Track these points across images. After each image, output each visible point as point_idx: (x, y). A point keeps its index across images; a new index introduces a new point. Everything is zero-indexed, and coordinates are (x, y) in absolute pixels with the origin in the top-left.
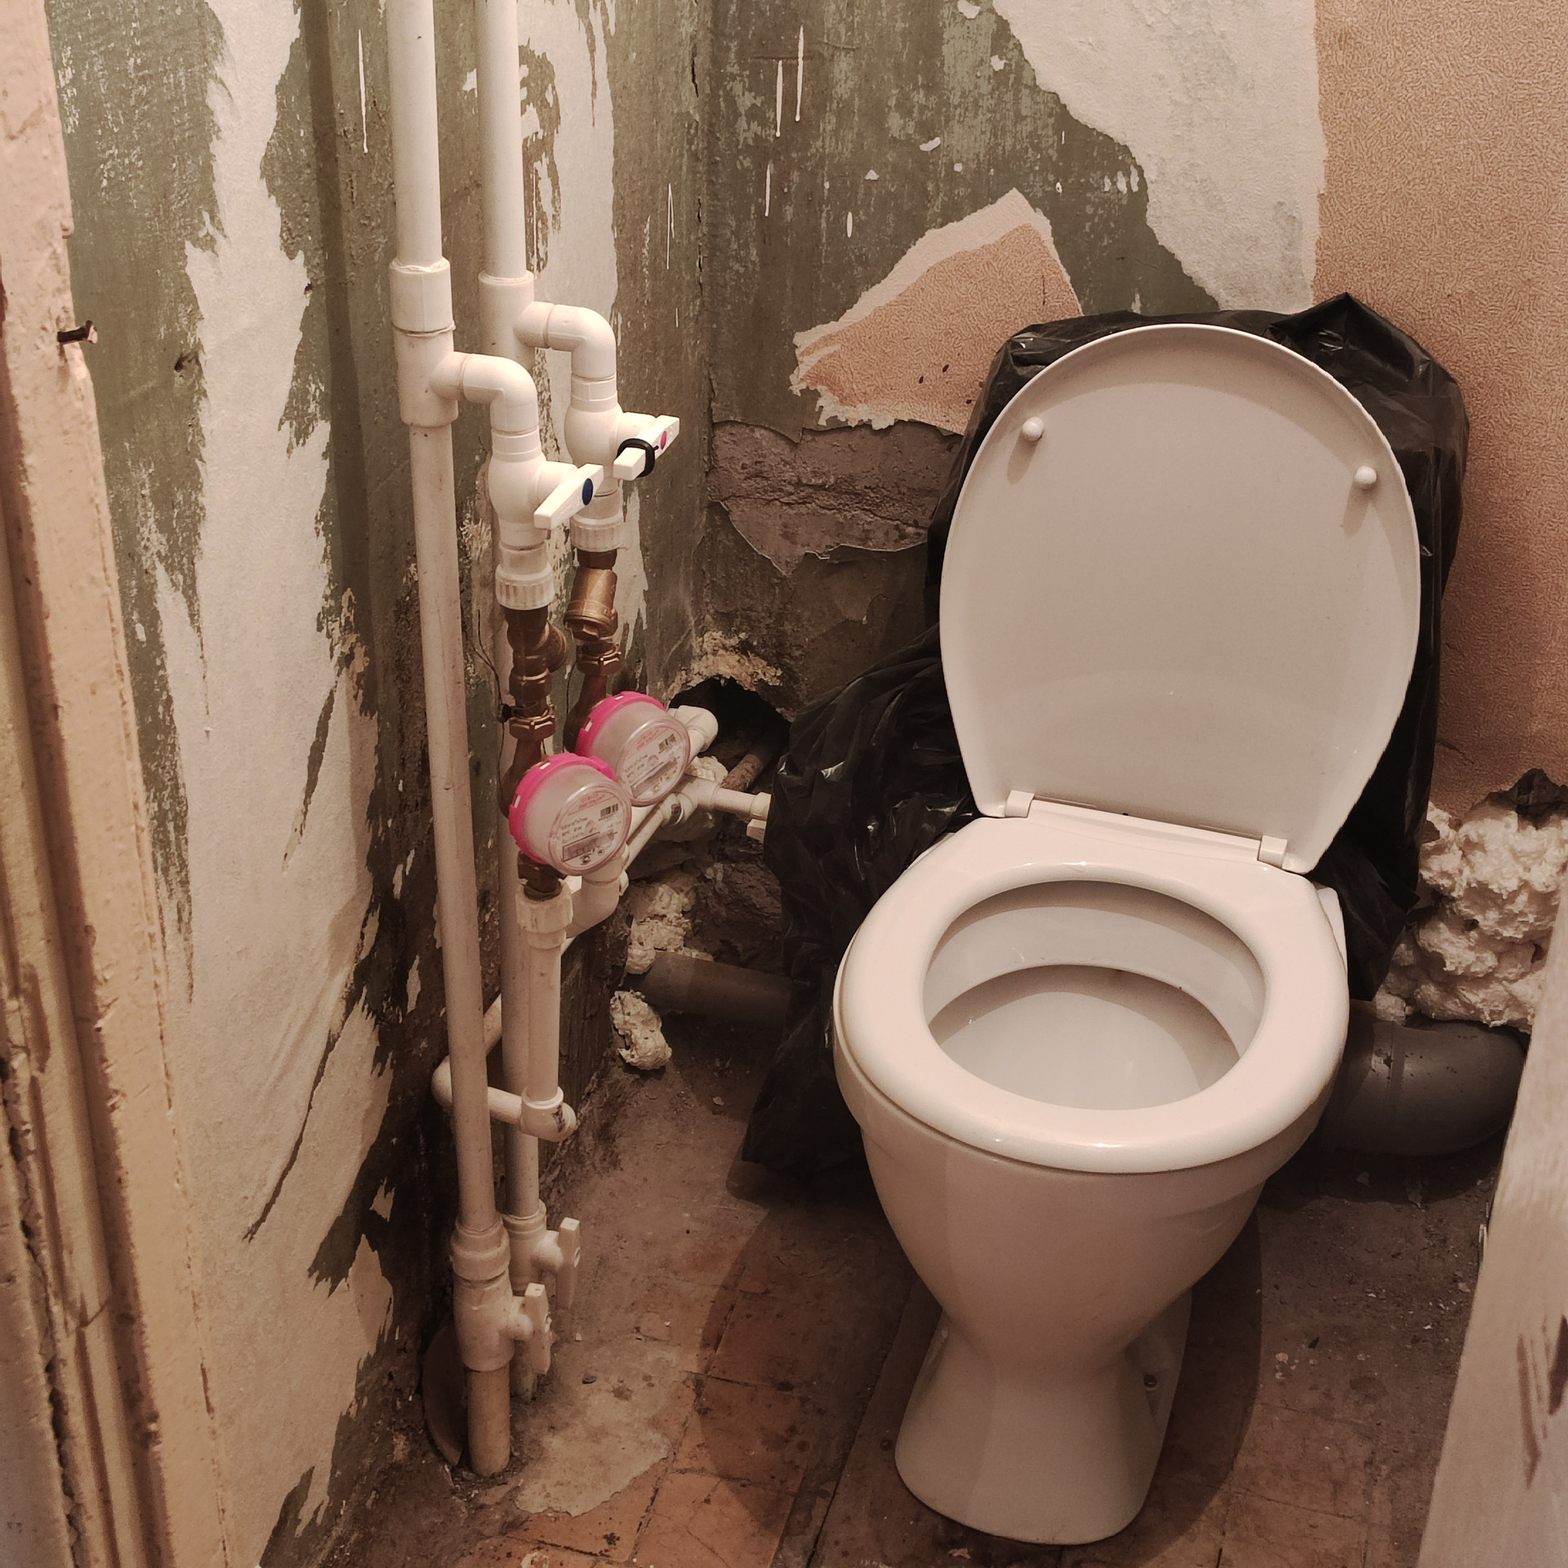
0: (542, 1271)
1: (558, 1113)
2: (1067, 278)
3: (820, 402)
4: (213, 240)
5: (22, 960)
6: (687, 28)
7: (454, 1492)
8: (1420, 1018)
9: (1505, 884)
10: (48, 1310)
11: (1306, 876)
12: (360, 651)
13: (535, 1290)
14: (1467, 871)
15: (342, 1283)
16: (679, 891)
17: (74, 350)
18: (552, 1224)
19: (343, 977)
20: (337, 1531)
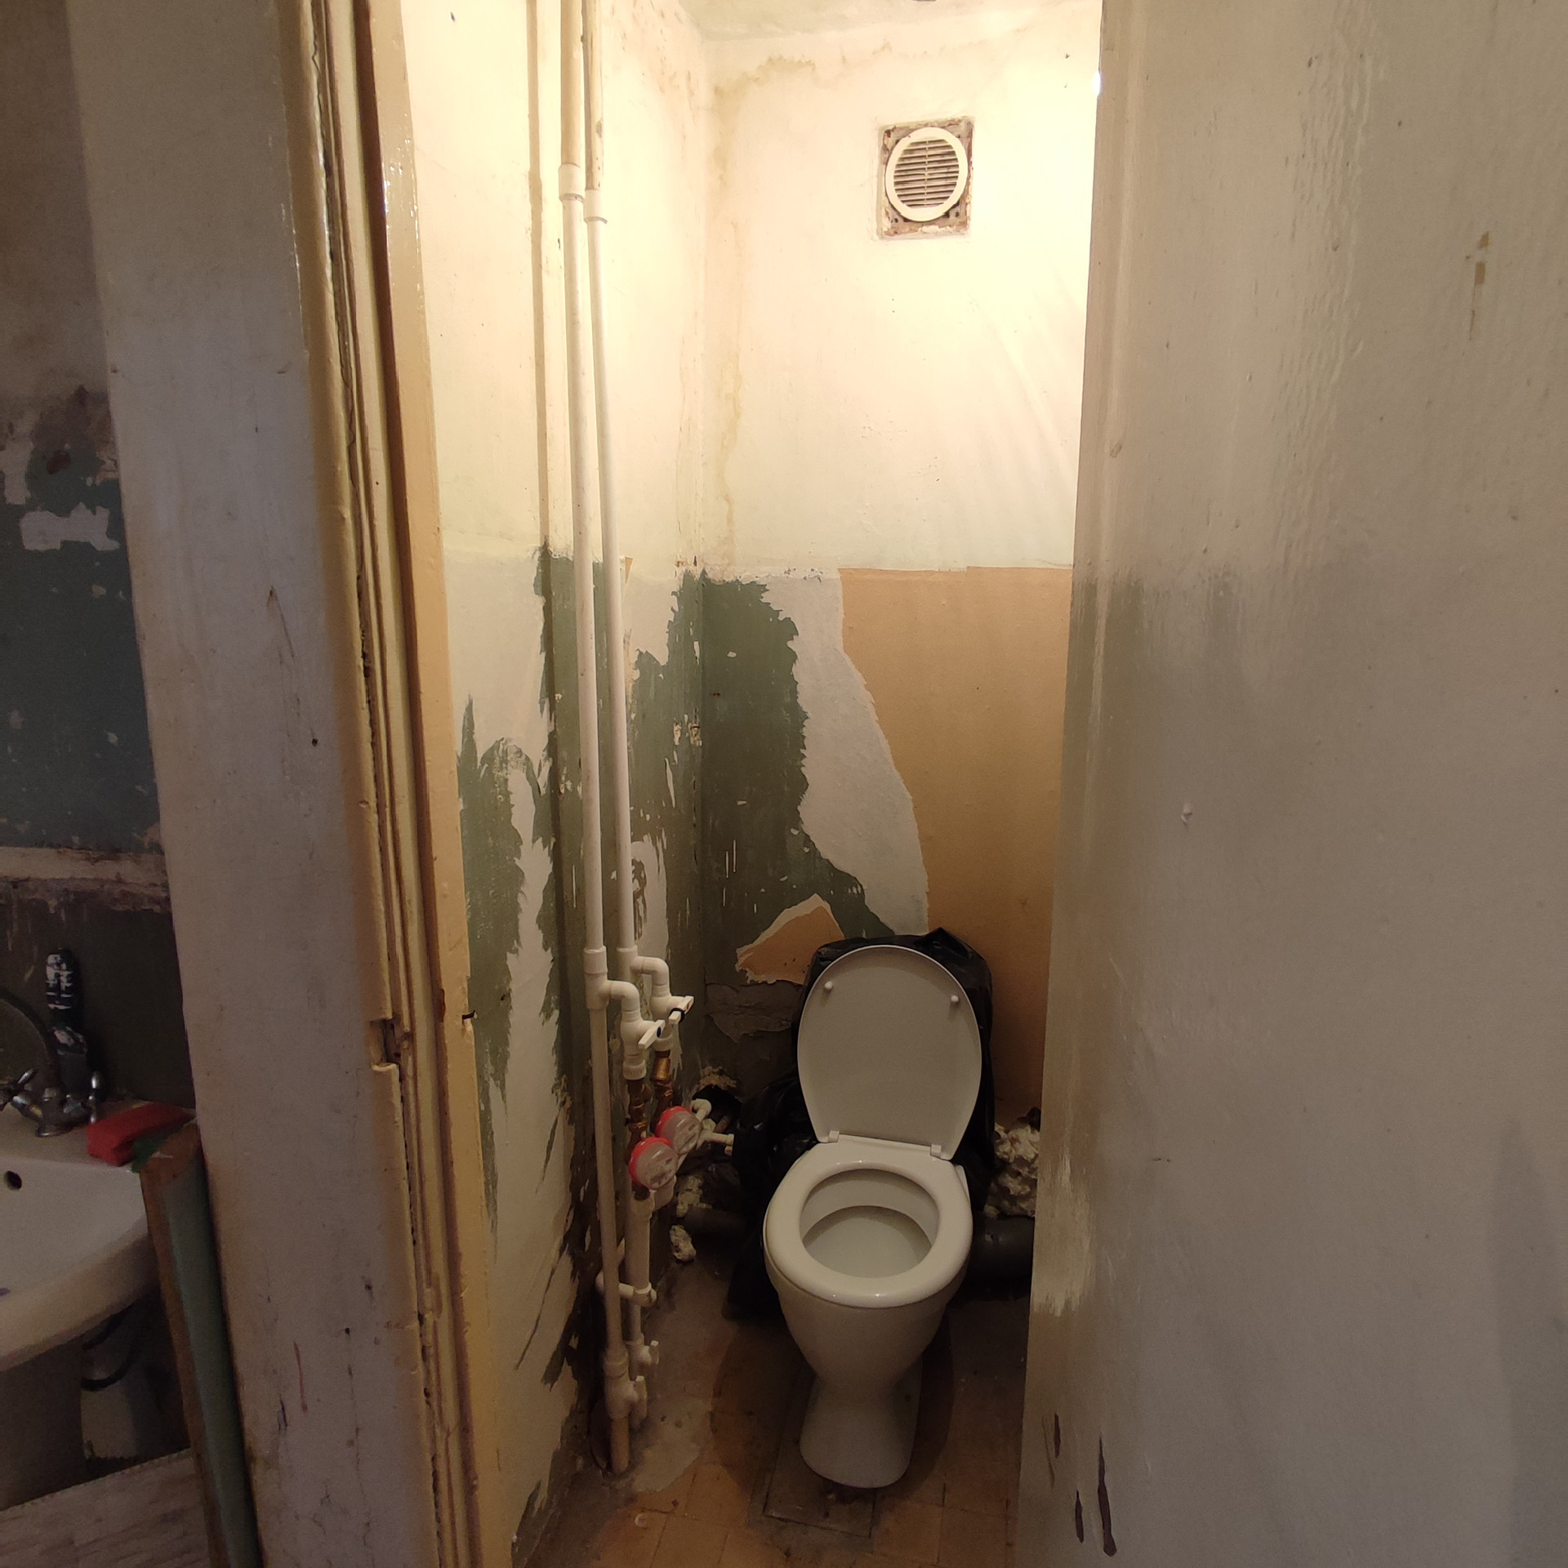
0: (643, 1368)
1: (649, 1294)
2: (837, 925)
3: (747, 975)
4: (518, 950)
5: (433, 1271)
6: (692, 843)
7: (603, 1484)
8: (1003, 1215)
9: (1029, 1156)
10: (434, 1432)
11: (949, 1161)
12: (569, 1098)
13: (640, 1378)
14: (1014, 1151)
15: (556, 1383)
16: (697, 1178)
17: (468, 1021)
18: (647, 1343)
19: (560, 1238)
20: (551, 1511)
